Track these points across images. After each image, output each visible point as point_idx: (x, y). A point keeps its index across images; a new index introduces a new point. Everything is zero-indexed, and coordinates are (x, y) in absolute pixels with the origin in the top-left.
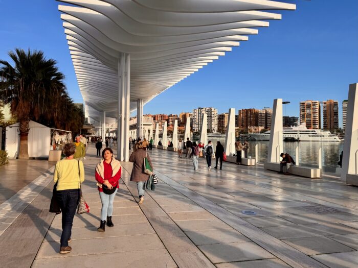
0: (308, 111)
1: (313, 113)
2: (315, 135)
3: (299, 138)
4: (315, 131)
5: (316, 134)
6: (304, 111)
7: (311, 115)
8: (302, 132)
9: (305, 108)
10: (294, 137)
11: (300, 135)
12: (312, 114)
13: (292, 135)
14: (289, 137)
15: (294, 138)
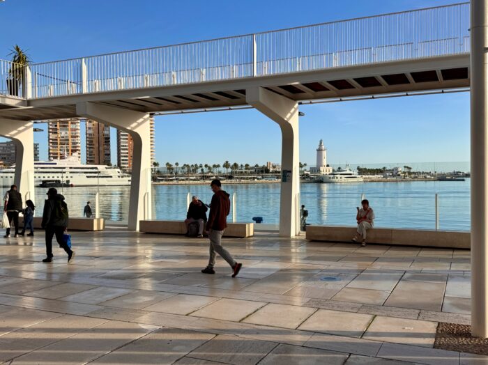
0: (63, 133)
1: (72, 137)
2: (98, 175)
3: (68, 181)
4: (96, 168)
5: (100, 172)
6: (56, 133)
7: (68, 140)
8: (74, 170)
9: (58, 127)
10: (60, 179)
11: (72, 175)
12: (70, 139)
13: (56, 175)
14: (51, 179)
15: (59, 181)
